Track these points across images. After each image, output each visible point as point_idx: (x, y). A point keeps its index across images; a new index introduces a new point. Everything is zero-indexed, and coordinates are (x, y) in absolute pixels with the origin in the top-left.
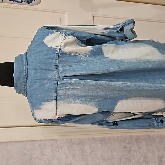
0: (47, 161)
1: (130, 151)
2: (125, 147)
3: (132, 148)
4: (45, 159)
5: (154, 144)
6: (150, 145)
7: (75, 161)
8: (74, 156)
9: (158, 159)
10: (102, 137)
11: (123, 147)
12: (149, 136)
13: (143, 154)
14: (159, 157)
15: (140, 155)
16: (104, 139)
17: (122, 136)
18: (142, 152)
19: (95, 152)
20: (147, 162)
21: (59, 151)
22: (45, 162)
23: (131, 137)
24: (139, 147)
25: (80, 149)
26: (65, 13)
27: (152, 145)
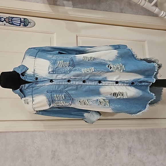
0: (37, 148)
1: (105, 142)
2: (100, 139)
3: (106, 140)
4: (36, 147)
5: (124, 137)
6: (121, 138)
7: (60, 148)
8: (58, 145)
9: (128, 149)
10: (82, 130)
11: (99, 138)
12: (121, 131)
13: (116, 145)
14: (128, 147)
15: (113, 145)
16: (83, 131)
17: (99, 130)
18: (114, 143)
19: (76, 141)
20: (119, 151)
21: (46, 140)
22: (35, 148)
23: (106, 131)
24: (112, 139)
25: (64, 139)
26: (54, 34)
27: (123, 138)
